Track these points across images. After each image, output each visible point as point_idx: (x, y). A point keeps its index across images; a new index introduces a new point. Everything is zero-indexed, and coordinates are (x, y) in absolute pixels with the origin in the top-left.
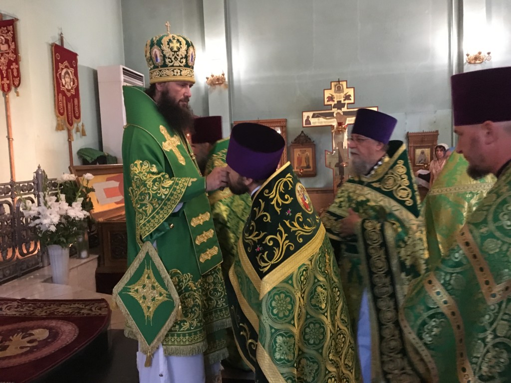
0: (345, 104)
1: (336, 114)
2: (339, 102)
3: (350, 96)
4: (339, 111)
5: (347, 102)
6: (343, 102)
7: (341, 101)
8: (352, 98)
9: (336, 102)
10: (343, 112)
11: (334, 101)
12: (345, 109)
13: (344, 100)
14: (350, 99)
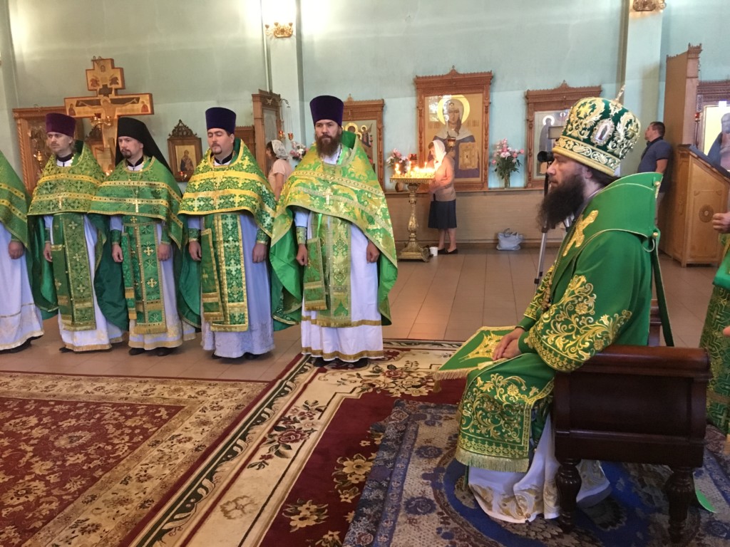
0: (111, 89)
1: (103, 102)
2: (105, 86)
3: (116, 79)
4: (105, 98)
5: (114, 86)
6: (109, 86)
7: (106, 85)
8: (120, 81)
9: (101, 87)
10: (111, 99)
11: (98, 85)
12: (113, 96)
13: (111, 84)
14: (118, 84)
